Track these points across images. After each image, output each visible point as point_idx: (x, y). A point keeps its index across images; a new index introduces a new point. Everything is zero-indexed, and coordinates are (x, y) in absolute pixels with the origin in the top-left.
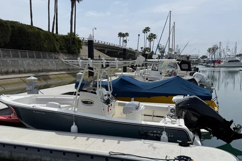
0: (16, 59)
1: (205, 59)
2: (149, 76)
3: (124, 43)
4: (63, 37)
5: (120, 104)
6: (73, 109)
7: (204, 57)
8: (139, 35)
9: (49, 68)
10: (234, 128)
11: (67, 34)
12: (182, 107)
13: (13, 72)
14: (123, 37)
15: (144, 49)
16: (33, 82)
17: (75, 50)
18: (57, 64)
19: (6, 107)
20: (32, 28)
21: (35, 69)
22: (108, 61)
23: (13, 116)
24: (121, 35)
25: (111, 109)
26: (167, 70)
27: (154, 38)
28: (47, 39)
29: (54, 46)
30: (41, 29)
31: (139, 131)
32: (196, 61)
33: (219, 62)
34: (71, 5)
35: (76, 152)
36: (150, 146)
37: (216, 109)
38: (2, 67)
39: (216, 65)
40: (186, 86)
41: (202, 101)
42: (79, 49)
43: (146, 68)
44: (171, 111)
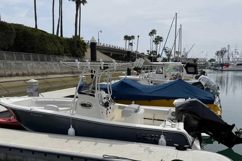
0: (20, 62)
1: (213, 63)
2: (154, 80)
3: (130, 46)
4: (68, 40)
5: (120, 107)
6: (71, 112)
7: (212, 60)
8: (138, 36)
9: (53, 71)
10: (236, 132)
11: (72, 37)
12: (182, 110)
13: (17, 75)
14: (129, 40)
15: (151, 52)
16: (34, 85)
17: (79, 53)
18: (61, 67)
19: (6, 109)
20: (36, 31)
21: (39, 72)
22: (106, 63)
23: (13, 119)
24: (127, 38)
25: (110, 112)
26: (172, 73)
27: (161, 41)
28: (51, 42)
29: (59, 49)
30: (45, 32)
31: (137, 134)
32: (204, 64)
33: (227, 65)
34: (76, 7)
35: (70, 155)
36: (146, 149)
37: (219, 113)
38: (6, 70)
39: (225, 68)
40: (188, 89)
41: (203, 104)
42: (83, 52)
43: (151, 72)
44: (172, 115)
